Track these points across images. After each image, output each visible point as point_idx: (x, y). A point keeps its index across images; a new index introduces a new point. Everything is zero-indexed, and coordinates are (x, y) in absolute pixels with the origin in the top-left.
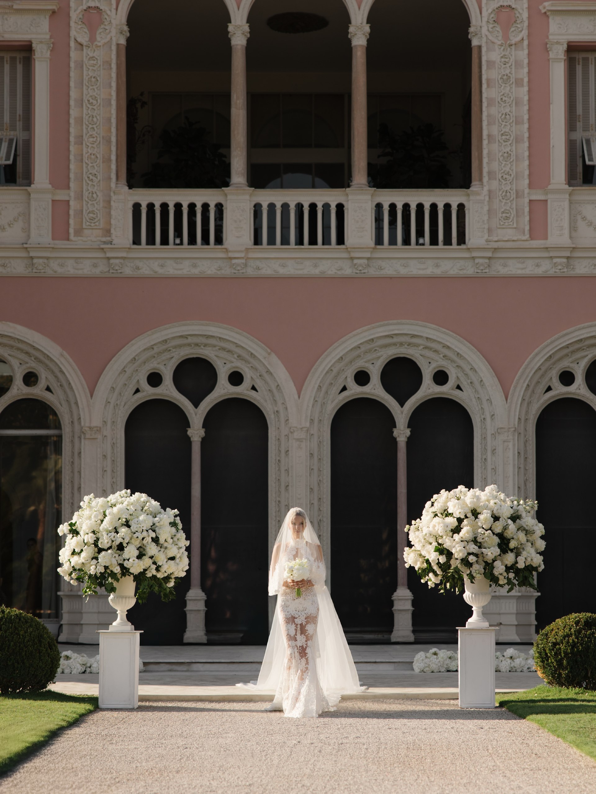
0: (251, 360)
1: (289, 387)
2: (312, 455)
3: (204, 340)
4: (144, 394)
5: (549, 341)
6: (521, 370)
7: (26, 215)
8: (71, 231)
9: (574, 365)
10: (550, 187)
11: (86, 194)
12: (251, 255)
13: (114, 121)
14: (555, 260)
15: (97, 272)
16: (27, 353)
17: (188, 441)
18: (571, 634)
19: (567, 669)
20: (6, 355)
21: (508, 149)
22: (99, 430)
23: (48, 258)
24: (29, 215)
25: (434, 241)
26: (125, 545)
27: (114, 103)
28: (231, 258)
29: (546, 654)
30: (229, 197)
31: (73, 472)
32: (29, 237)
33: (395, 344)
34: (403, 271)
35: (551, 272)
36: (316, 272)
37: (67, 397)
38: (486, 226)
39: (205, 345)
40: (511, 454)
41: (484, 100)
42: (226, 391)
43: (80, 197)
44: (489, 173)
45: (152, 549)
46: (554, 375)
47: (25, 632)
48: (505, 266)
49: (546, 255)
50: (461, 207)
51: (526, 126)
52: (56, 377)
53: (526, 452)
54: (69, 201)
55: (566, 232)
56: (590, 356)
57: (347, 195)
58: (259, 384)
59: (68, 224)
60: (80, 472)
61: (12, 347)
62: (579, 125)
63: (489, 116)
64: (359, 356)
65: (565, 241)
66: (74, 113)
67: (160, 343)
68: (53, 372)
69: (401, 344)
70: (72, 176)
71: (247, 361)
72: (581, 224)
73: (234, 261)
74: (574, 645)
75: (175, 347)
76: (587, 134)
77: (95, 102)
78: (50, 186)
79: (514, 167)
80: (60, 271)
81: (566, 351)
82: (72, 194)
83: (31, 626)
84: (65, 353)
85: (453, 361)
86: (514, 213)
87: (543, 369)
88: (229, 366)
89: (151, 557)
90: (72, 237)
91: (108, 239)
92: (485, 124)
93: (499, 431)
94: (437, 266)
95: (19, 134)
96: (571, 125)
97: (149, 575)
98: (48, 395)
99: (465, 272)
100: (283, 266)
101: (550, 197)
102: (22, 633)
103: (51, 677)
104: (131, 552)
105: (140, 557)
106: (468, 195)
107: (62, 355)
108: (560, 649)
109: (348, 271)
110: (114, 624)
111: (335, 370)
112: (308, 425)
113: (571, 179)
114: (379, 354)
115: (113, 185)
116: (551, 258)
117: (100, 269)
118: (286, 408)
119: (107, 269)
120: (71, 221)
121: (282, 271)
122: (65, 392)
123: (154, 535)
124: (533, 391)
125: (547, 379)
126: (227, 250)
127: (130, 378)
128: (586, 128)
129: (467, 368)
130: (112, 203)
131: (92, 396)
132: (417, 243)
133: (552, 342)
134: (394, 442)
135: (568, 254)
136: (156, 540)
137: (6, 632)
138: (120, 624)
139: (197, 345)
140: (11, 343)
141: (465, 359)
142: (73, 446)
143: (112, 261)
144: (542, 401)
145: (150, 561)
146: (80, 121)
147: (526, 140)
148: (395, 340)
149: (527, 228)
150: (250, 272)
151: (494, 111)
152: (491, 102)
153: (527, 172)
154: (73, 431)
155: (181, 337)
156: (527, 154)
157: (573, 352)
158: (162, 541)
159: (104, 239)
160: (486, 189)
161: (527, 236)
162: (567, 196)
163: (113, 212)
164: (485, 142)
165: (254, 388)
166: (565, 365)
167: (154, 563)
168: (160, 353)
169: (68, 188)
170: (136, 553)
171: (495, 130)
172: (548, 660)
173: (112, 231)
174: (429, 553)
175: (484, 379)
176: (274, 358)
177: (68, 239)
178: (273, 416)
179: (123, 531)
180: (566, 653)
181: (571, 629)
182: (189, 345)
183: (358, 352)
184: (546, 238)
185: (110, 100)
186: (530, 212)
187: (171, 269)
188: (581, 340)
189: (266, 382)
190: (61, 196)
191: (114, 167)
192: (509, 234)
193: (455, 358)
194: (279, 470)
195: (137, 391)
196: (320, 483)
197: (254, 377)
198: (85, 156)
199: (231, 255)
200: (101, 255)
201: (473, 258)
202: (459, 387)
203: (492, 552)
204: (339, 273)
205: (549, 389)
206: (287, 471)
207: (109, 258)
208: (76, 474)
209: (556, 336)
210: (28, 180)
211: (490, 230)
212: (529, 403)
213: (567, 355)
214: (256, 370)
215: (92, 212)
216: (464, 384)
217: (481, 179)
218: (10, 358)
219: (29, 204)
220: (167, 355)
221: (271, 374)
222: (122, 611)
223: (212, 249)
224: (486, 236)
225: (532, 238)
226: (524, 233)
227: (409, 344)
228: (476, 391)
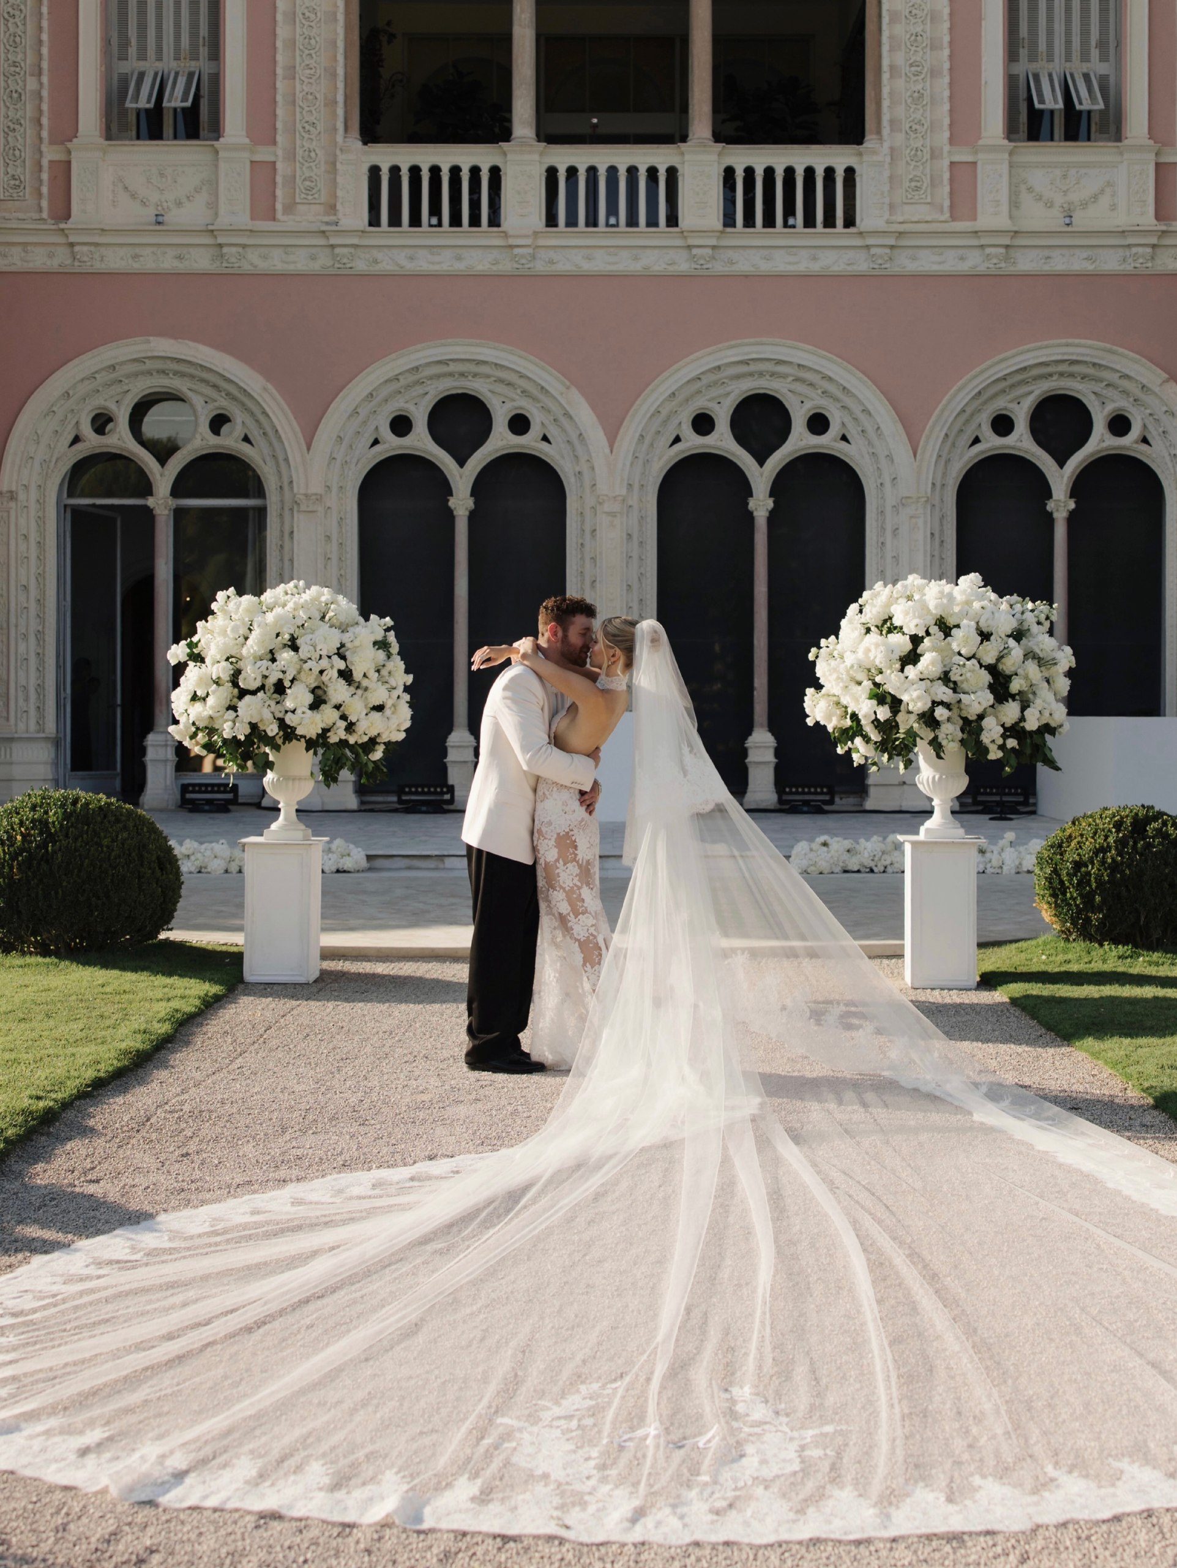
0: (541, 397)
1: (596, 435)
2: (629, 536)
3: (473, 368)
4: (386, 446)
5: (978, 369)
6: (937, 412)
7: (213, 184)
8: (279, 207)
9: (1013, 406)
10: (980, 142)
11: (299, 152)
12: (541, 242)
13: (341, 44)
14: (988, 250)
15: (316, 266)
16: (215, 386)
17: (449, 516)
18: (1109, 847)
19: (1100, 911)
20: (184, 389)
21: (919, 87)
22: (319, 498)
23: (244, 246)
24: (217, 183)
25: (809, 222)
26: (287, 684)
27: (341, 17)
28: (511, 247)
29: (1062, 882)
30: (509, 157)
31: (282, 560)
32: (216, 214)
33: (751, 374)
34: (765, 267)
35: (982, 268)
36: (636, 267)
37: (274, 450)
38: (887, 200)
39: (475, 375)
40: (921, 536)
41: (884, 13)
42: (504, 442)
43: (291, 156)
44: (892, 122)
45: (339, 691)
46: (985, 419)
47: (113, 841)
48: (914, 258)
49: (975, 242)
50: (850, 172)
51: (946, 52)
52: (257, 421)
53: (942, 531)
54: (274, 163)
55: (1005, 208)
56: (1037, 393)
57: (683, 154)
58: (553, 433)
59: (274, 196)
60: (291, 561)
61: (192, 377)
62: (1023, 53)
63: (891, 37)
64: (699, 392)
65: (1002, 221)
66: (282, 32)
67: (408, 371)
68: (252, 414)
69: (761, 374)
70: (279, 125)
71: (535, 399)
72: (1026, 199)
73: (516, 251)
74: (1114, 867)
75: (431, 378)
76: (1033, 67)
77: (312, 16)
78: (247, 141)
79: (928, 113)
80: (263, 266)
81: (1002, 385)
82: (280, 152)
83: (125, 828)
84: (269, 386)
85: (837, 400)
86: (927, 181)
87: (969, 410)
88: (509, 405)
89: (338, 707)
90: (279, 215)
91: (333, 218)
92: (885, 48)
93: (903, 502)
94: (815, 259)
95: (203, 65)
96: (1012, 54)
97: (333, 739)
98: (245, 448)
99: (855, 267)
100: (589, 258)
101: (981, 156)
102: (105, 842)
103: (165, 918)
104: (298, 698)
105: (315, 706)
106: (860, 154)
107: (265, 389)
108: (1089, 874)
109: (684, 266)
110: (274, 826)
111: (664, 413)
112: (624, 492)
113: (1011, 131)
114: (729, 389)
115: (340, 138)
116: (982, 246)
117: (322, 262)
118: (593, 468)
119: (330, 264)
120: (279, 193)
121: (587, 267)
122: (271, 444)
123: (342, 665)
124: (953, 445)
125: (973, 425)
126: (506, 235)
127: (365, 423)
128: (1033, 57)
129: (857, 410)
130: (339, 166)
131: (308, 449)
132: (786, 225)
133: (982, 372)
134: (750, 517)
135: (1007, 241)
136: (346, 675)
137: (76, 839)
138: (284, 828)
139: (462, 375)
140: (191, 370)
141: (854, 396)
142: (282, 523)
143: (337, 251)
144: (966, 458)
145: (336, 714)
146: (292, 43)
147: (946, 72)
148: (753, 367)
149: (947, 203)
150: (540, 267)
151: (899, 29)
152: (895, 17)
153: (947, 121)
154: (282, 502)
155: (439, 362)
156: (947, 93)
157: (1012, 386)
158: (357, 675)
159: (326, 219)
160: (886, 145)
161: (946, 216)
162: (1006, 156)
163: (339, 179)
164: (885, 77)
165: (545, 439)
166: (1001, 404)
167: (344, 717)
168: (408, 387)
169: (274, 143)
170: (309, 698)
171: (900, 59)
172: (1064, 894)
173: (339, 206)
174: (857, 701)
175: (882, 426)
176: (576, 395)
177: (274, 219)
178: (573, 480)
179: (286, 656)
180: (1100, 883)
181: (1106, 837)
182: (451, 375)
183: (697, 385)
184: (975, 219)
185: (335, 14)
186: (952, 180)
187: (424, 263)
188: (1025, 369)
189: (564, 430)
190: (263, 154)
191: (340, 111)
192: (921, 212)
193: (839, 394)
194: (582, 558)
195: (376, 442)
196: (641, 577)
197: (546, 422)
198: (299, 95)
199: (511, 241)
200: (322, 241)
201: (868, 247)
202: (844, 438)
203: (978, 700)
204: (671, 268)
205: (977, 440)
206: (593, 559)
207: (333, 246)
208: (287, 563)
209: (989, 363)
210: (216, 130)
211: (892, 207)
212: (948, 461)
213: (1003, 391)
214: (549, 411)
215: (309, 179)
216: (853, 433)
217: (879, 132)
218: (190, 394)
219: (216, 166)
220: (420, 390)
221: (571, 417)
222: (287, 805)
223: (484, 235)
224: (887, 216)
225: (953, 218)
226: (942, 212)
227: (772, 375)
228: (870, 443)
